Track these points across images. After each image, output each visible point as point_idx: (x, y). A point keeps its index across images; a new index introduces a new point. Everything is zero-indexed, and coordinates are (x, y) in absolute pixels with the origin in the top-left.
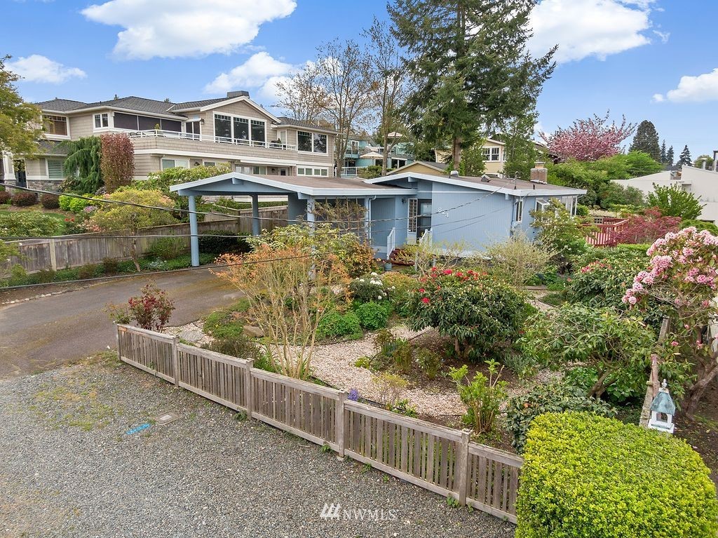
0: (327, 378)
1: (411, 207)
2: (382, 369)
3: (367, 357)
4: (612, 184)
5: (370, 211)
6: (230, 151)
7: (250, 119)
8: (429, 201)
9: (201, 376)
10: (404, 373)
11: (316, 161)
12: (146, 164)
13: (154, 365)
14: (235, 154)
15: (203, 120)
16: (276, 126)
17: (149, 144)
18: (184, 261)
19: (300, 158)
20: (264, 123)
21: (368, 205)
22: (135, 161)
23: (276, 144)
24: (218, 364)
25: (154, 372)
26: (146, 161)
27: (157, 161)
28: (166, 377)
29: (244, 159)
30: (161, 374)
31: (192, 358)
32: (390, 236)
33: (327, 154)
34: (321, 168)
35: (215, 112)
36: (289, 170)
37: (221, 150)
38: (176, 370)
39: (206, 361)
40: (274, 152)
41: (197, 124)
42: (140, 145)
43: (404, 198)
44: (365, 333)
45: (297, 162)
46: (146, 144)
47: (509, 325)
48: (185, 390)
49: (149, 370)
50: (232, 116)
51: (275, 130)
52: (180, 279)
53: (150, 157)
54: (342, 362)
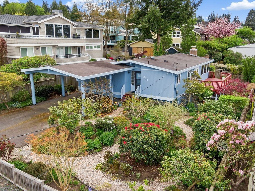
0: (82, 177)
1: (132, 74)
2: (107, 171)
3: (101, 163)
4: (229, 50)
5: (112, 80)
6: (53, 41)
7: (62, 24)
8: (140, 72)
9: (24, 183)
10: (116, 173)
11: (94, 42)
12: (13, 51)
13: (5, 175)
14: (55, 43)
15: (40, 27)
16: (75, 27)
17: (14, 41)
18: (29, 103)
19: (87, 41)
20: (69, 26)
21: (111, 78)
22: (8, 49)
23: (75, 36)
24: (30, 180)
25: (6, 177)
26: (13, 49)
27: (18, 49)
28: (11, 181)
29: (60, 45)
30: (8, 179)
31: (20, 176)
32: (122, 88)
33: (99, 39)
34: (97, 45)
35: (45, 23)
36: (81, 47)
37: (48, 42)
38: (14, 179)
39: (26, 178)
40: (74, 40)
41: (37, 28)
42: (9, 41)
43: (129, 72)
44: (103, 147)
45: (85, 44)
46: (12, 41)
47: (162, 150)
48: (18, 187)
49: (4, 176)
50: (54, 24)
51: (75, 29)
52: (26, 113)
53: (14, 48)
54: (90, 167)
